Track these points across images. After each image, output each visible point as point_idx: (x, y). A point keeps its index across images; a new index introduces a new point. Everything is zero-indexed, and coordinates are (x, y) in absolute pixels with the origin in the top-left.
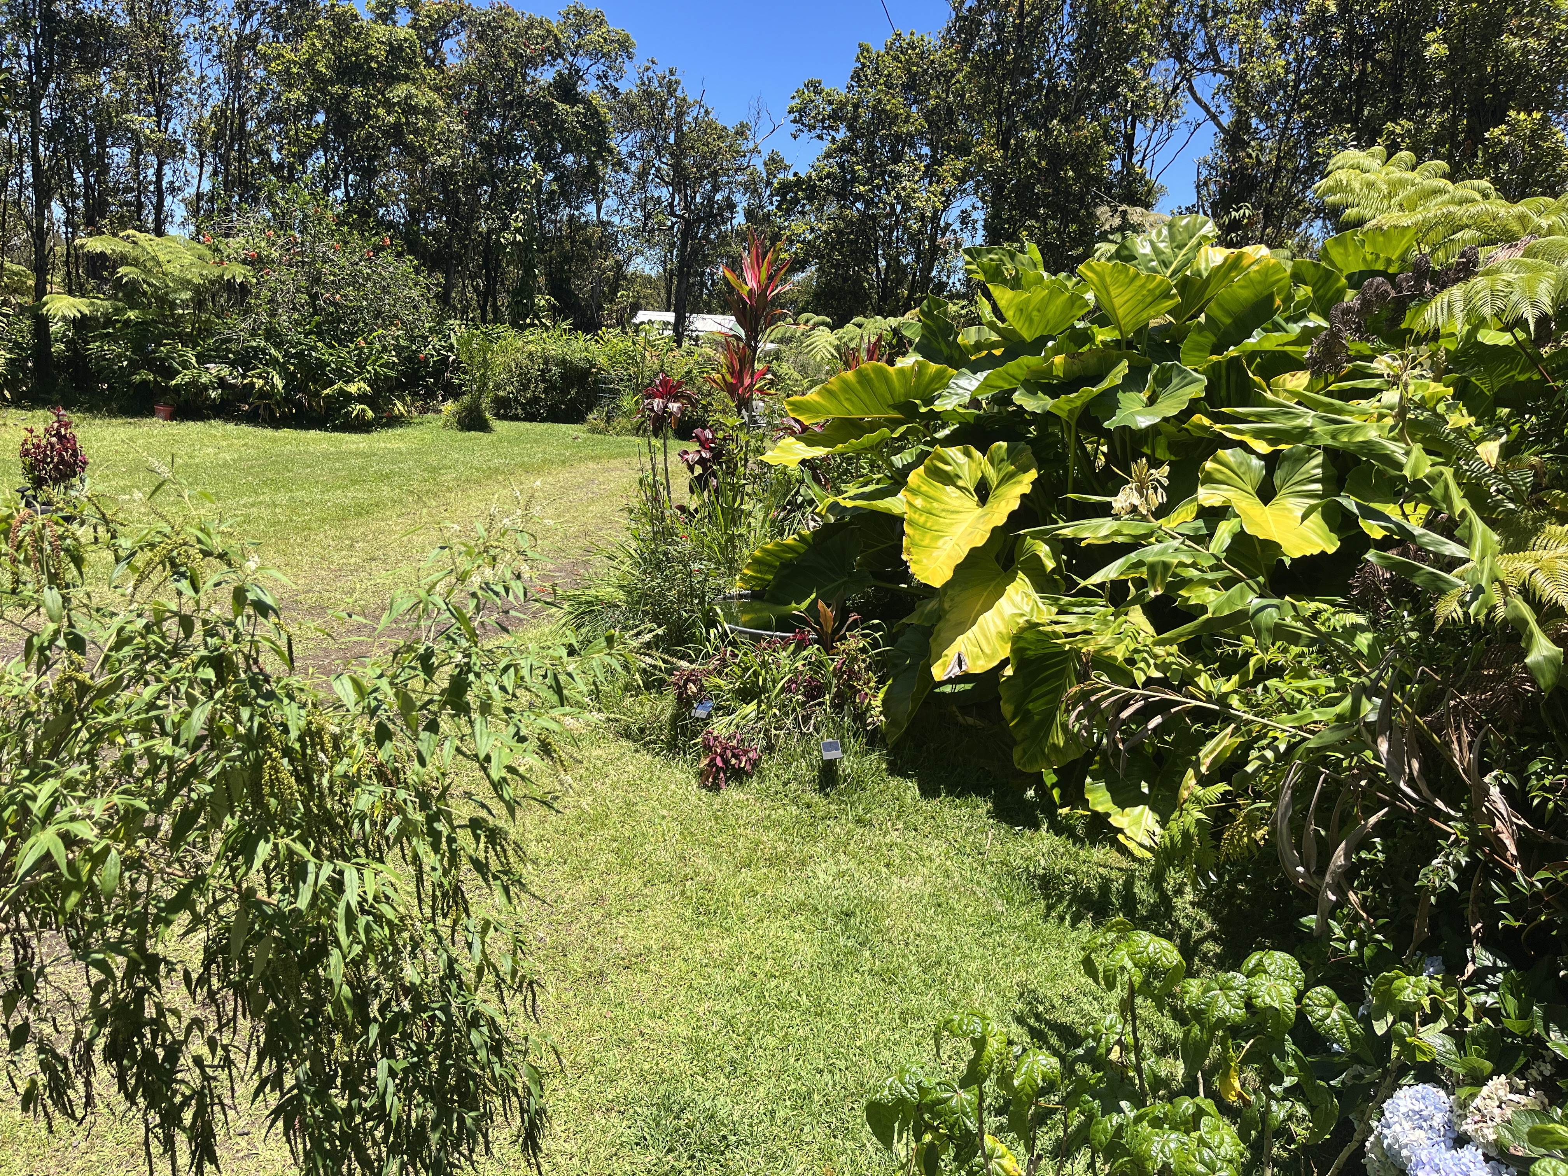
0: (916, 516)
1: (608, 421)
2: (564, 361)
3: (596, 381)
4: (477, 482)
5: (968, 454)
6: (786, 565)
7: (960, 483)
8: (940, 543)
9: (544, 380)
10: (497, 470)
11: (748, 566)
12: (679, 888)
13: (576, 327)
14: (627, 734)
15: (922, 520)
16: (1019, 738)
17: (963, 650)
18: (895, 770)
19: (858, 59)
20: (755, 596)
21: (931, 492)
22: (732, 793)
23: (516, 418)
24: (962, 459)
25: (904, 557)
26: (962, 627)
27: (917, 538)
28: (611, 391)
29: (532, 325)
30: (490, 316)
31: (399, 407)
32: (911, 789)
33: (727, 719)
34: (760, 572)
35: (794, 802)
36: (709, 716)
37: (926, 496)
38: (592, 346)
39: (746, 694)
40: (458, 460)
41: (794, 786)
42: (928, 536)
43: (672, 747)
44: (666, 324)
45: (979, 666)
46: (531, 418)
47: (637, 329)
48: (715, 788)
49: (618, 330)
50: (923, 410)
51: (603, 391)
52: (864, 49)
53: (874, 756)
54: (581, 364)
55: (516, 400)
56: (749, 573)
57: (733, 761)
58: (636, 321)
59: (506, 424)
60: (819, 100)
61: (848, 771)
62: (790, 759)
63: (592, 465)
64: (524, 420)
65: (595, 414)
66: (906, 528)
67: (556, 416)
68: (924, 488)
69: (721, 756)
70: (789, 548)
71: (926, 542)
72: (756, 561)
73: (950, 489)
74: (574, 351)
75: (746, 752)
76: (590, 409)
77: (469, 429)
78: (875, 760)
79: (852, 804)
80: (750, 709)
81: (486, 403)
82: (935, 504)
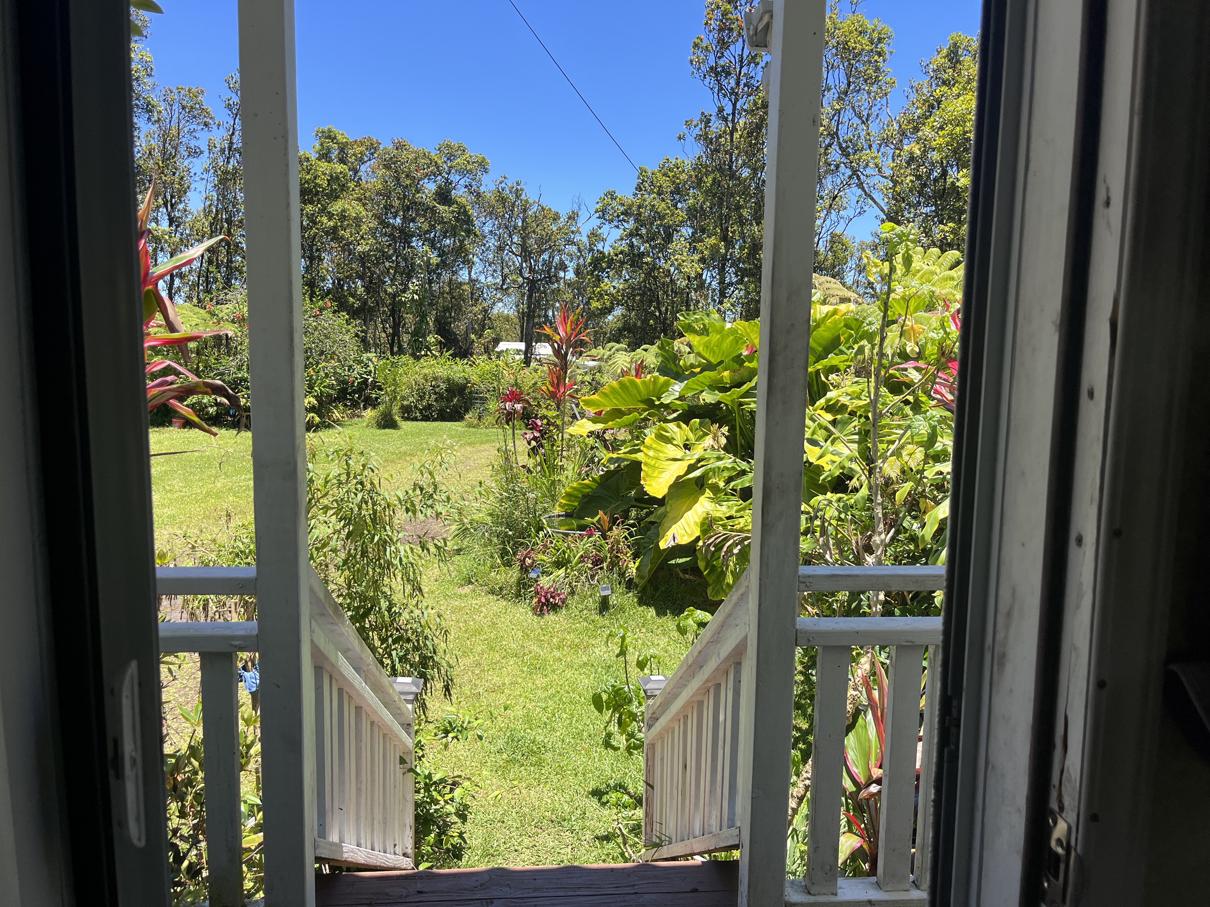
0: (650, 461)
1: (479, 419)
2: (448, 380)
3: (471, 393)
4: (392, 461)
5: (679, 426)
6: (585, 496)
7: (675, 442)
8: (663, 475)
9: (435, 393)
10: (405, 453)
11: (563, 498)
12: (521, 659)
13: (454, 356)
14: (492, 592)
15: (653, 463)
16: (710, 582)
17: (676, 532)
18: (642, 602)
19: (639, 178)
20: (568, 515)
21: (659, 448)
22: (551, 617)
23: (415, 419)
24: (676, 429)
25: (642, 482)
26: (675, 520)
27: (650, 472)
28: (481, 398)
29: (426, 355)
30: (396, 349)
31: (336, 415)
32: (652, 611)
33: (548, 578)
34: (571, 501)
35: (585, 620)
36: (538, 576)
37: (656, 450)
38: (468, 369)
39: (559, 564)
40: (378, 448)
41: (585, 612)
42: (656, 472)
43: (518, 595)
44: (518, 352)
45: (684, 540)
46: (426, 419)
47: (499, 355)
48: (541, 614)
49: (485, 357)
50: (657, 403)
51: (476, 399)
52: (643, 171)
53: (631, 594)
54: (461, 381)
55: (416, 407)
56: (564, 502)
57: (551, 600)
58: (498, 349)
59: (409, 423)
60: (614, 203)
61: (615, 602)
62: (584, 598)
63: (468, 448)
64: (421, 420)
65: (470, 414)
66: (643, 467)
67: (443, 417)
68: (654, 446)
69: (545, 596)
70: (587, 486)
71: (655, 475)
72: (568, 495)
73: (670, 446)
74: (455, 373)
75: (559, 595)
76: (467, 411)
77: (385, 427)
78: (631, 598)
79: (617, 619)
80: (562, 572)
81: (395, 409)
82: (661, 454)
